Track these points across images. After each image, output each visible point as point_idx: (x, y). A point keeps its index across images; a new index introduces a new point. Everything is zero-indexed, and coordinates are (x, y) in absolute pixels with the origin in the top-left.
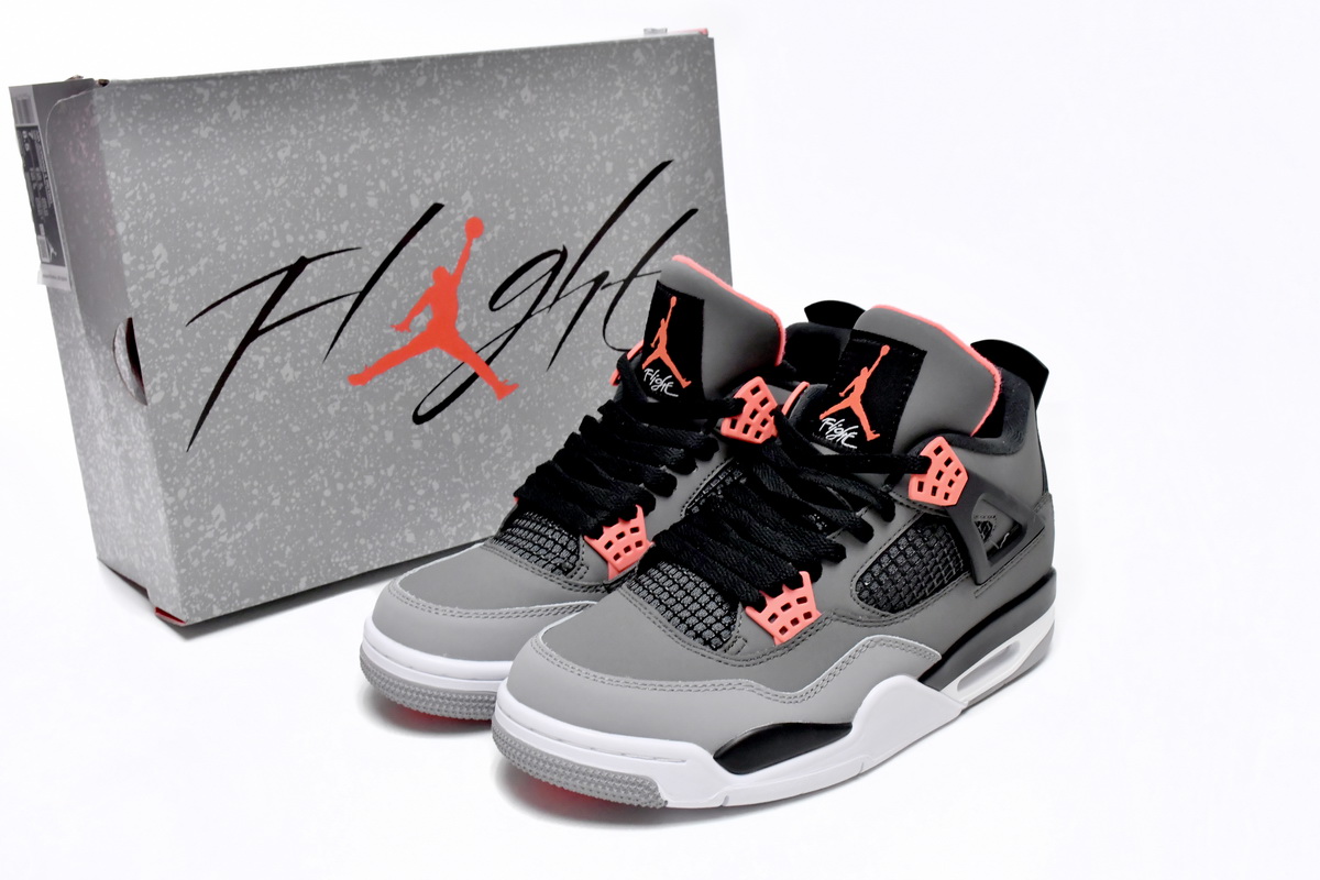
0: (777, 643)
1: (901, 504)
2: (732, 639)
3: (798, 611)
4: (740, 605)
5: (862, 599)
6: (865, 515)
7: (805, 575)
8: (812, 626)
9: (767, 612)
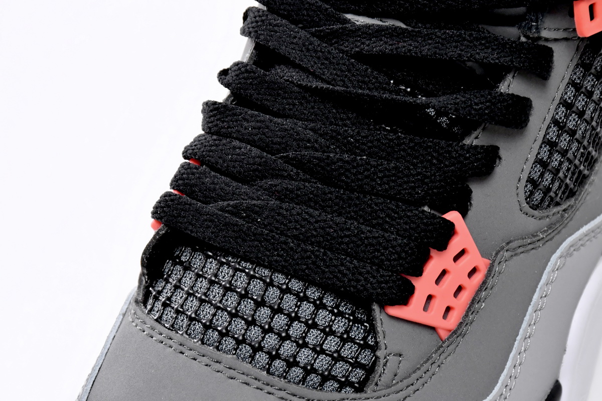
0: (444, 335)
1: (556, 40)
2: (382, 361)
3: (458, 273)
4: (376, 307)
5: (535, 207)
6: (511, 86)
7: (453, 216)
8: (483, 285)
9: (418, 299)
